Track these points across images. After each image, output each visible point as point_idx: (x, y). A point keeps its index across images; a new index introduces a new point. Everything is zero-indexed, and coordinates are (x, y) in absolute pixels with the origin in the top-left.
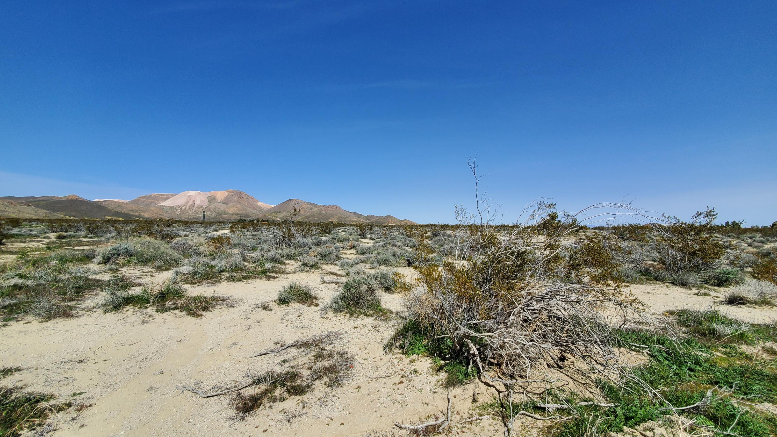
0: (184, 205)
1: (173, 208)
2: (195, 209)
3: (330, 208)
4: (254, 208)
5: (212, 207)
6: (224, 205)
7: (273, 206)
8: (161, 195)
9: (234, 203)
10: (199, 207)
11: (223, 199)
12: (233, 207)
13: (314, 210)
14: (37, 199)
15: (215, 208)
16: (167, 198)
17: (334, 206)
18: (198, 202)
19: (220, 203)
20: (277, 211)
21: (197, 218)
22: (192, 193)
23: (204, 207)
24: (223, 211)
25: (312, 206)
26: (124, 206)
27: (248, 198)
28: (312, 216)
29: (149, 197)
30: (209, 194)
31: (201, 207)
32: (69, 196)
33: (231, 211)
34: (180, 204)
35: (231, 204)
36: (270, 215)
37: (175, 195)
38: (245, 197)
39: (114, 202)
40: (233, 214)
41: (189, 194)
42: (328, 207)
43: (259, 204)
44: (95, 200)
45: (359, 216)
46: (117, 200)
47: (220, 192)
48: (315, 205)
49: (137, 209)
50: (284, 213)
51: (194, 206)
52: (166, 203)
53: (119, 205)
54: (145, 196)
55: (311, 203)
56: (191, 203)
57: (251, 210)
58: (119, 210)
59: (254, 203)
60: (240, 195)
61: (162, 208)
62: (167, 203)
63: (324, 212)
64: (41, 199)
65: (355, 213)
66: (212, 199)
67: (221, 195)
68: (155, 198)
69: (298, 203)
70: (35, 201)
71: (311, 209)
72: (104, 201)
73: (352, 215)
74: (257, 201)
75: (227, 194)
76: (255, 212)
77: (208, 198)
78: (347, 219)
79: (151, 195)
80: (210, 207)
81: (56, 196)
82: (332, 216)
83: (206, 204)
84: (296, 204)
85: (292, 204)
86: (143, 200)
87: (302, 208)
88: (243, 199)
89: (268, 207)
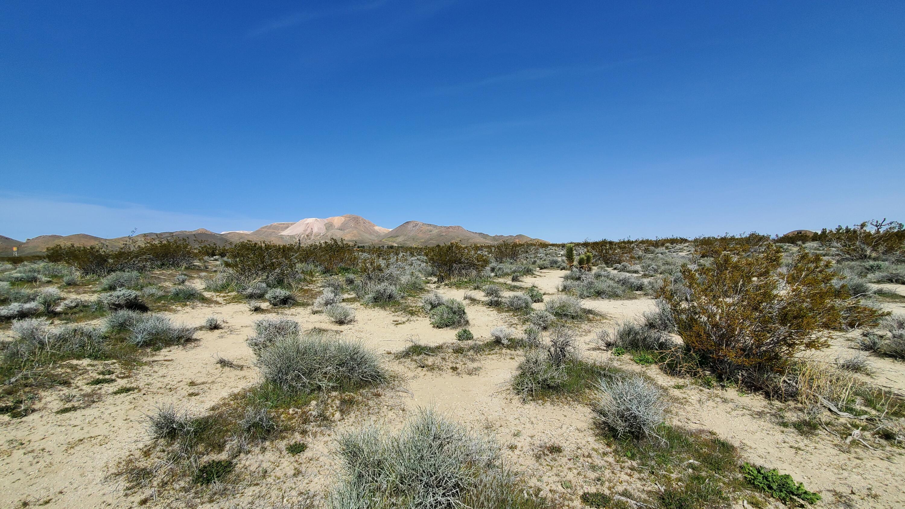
0: (303, 234)
1: (292, 237)
2: (313, 237)
3: (451, 230)
4: (371, 233)
5: (329, 234)
6: (341, 231)
7: (391, 230)
8: (281, 224)
9: (350, 229)
10: (317, 234)
11: (340, 225)
12: (350, 233)
13: (434, 232)
15: (332, 236)
16: (288, 227)
17: (455, 227)
18: (315, 230)
19: (337, 229)
20: (393, 235)
22: (310, 220)
23: (322, 235)
24: (339, 237)
25: (431, 228)
27: (364, 223)
28: (431, 239)
29: (269, 227)
30: (326, 221)
31: (319, 235)
32: (198, 230)
33: (348, 237)
34: (298, 233)
35: (348, 230)
36: (386, 240)
37: (294, 223)
38: (362, 222)
39: (237, 233)
41: (307, 222)
42: (449, 228)
43: (377, 228)
44: (222, 233)
45: (487, 237)
46: (241, 232)
47: (337, 217)
48: (435, 227)
50: (402, 237)
51: (311, 234)
52: (285, 233)
54: (266, 226)
55: (430, 225)
56: (309, 231)
57: (368, 236)
59: (371, 228)
60: (356, 220)
61: (282, 237)
62: (288, 232)
63: (444, 234)
65: (480, 234)
67: (338, 221)
68: (276, 228)
69: (417, 225)
71: (431, 231)
72: (228, 234)
73: (477, 235)
74: (374, 226)
75: (343, 219)
76: (373, 237)
77: (325, 225)
78: (470, 241)
79: (272, 225)
80: (327, 234)
81: (188, 230)
82: (453, 238)
83: (323, 231)
84: (414, 227)
85: (410, 226)
86: (265, 230)
87: (421, 231)
88: (359, 224)
89: (385, 232)
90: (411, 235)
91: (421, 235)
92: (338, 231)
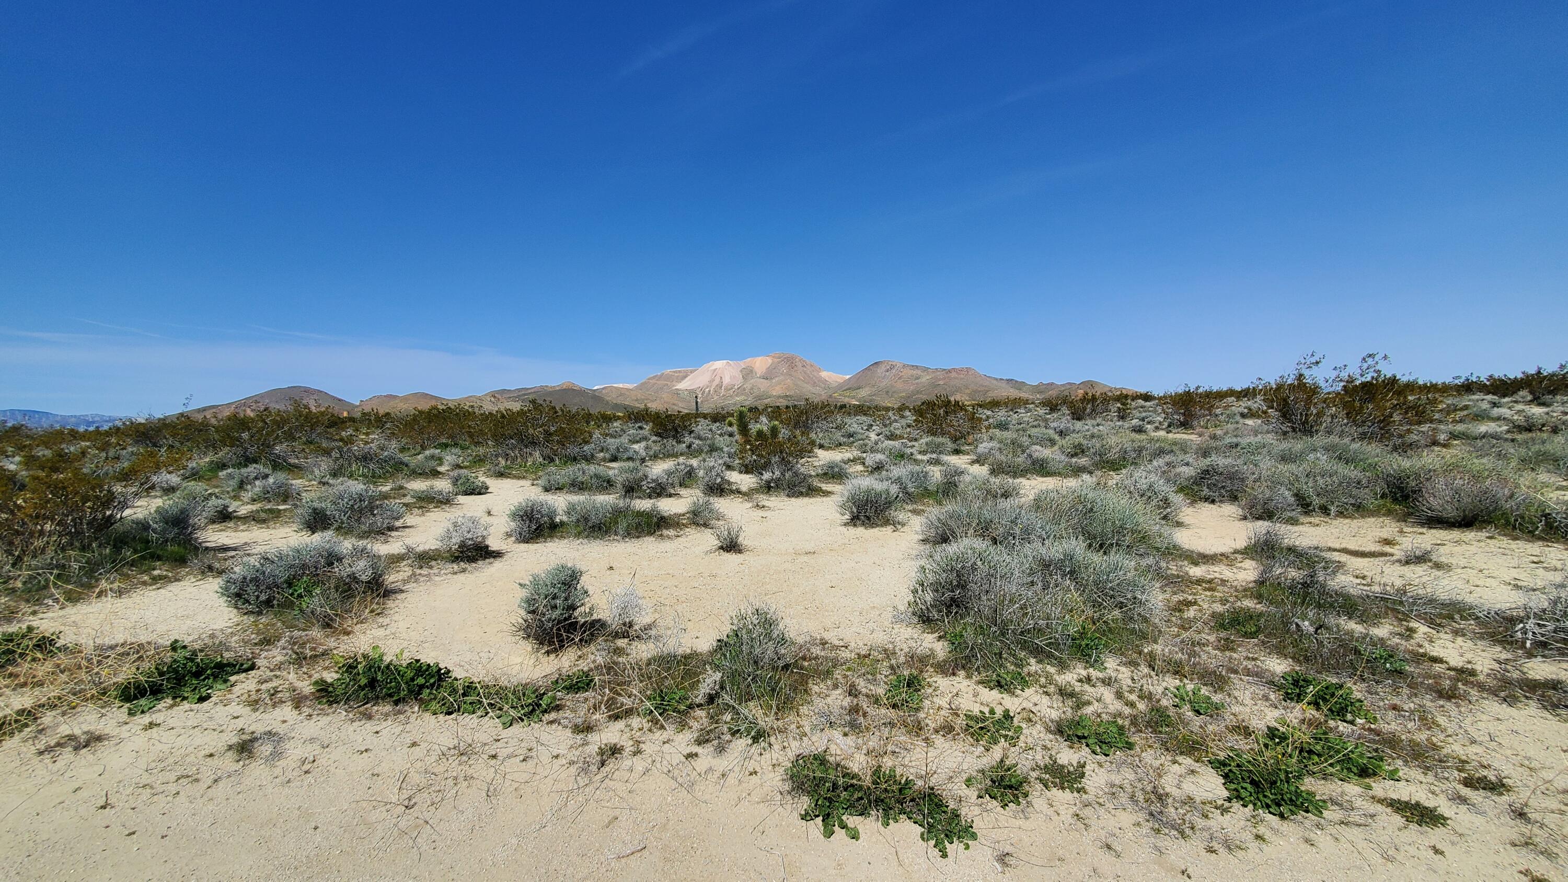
0: (708, 387)
1: (692, 392)
2: (723, 392)
3: (953, 375)
4: (815, 383)
5: (748, 386)
6: (766, 381)
7: (848, 377)
8: (676, 372)
9: (782, 377)
10: (729, 387)
11: (764, 370)
12: (780, 384)
13: (924, 380)
14: (530, 391)
15: (752, 389)
16: (685, 377)
17: (962, 370)
18: (727, 380)
19: (760, 378)
20: (851, 387)
22: (719, 364)
23: (736, 387)
24: (764, 391)
25: (919, 372)
26: (627, 393)
27: (804, 366)
28: (918, 392)
29: (660, 378)
30: (743, 364)
31: (732, 388)
32: (563, 384)
33: (777, 391)
34: (702, 385)
35: (777, 379)
36: (840, 395)
37: (695, 370)
38: (800, 365)
39: (615, 388)
40: (779, 397)
41: (713, 368)
42: (950, 371)
43: (824, 374)
44: (595, 388)
45: (1019, 385)
46: (621, 386)
47: (760, 358)
48: (926, 370)
50: (867, 389)
51: (721, 387)
52: (683, 385)
53: (621, 392)
54: (656, 376)
55: (917, 367)
56: (717, 381)
57: (809, 387)
58: (619, 401)
59: (816, 374)
60: (790, 362)
61: (677, 393)
62: (686, 385)
63: (941, 382)
64: (532, 391)
65: (1009, 381)
67: (761, 363)
68: (669, 378)
69: (892, 367)
70: (525, 395)
71: (917, 378)
72: (603, 389)
73: (1004, 385)
74: (819, 370)
75: (770, 361)
76: (817, 390)
77: (741, 371)
78: (991, 392)
79: (663, 374)
80: (745, 386)
82: (958, 390)
83: (739, 381)
84: (887, 371)
85: (881, 370)
86: (654, 381)
87: (900, 378)
88: (795, 368)
89: (839, 380)
90: (883, 385)
91: (899, 385)
92: (762, 380)
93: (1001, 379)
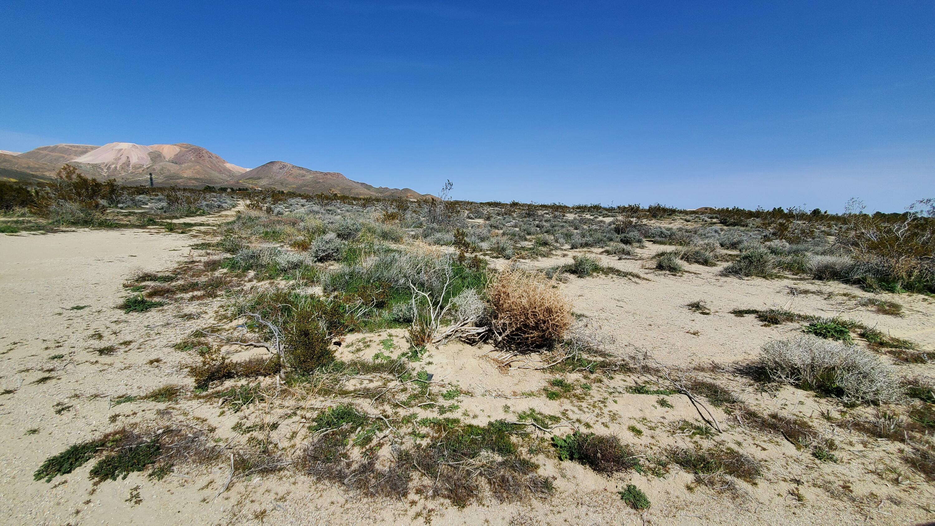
0: (113, 164)
1: (95, 166)
2: (131, 170)
3: (329, 176)
4: (221, 171)
5: (157, 167)
6: (175, 165)
7: (248, 170)
8: (74, 147)
9: (190, 164)
10: (138, 166)
11: (173, 156)
12: (190, 169)
13: (308, 178)
15: (162, 170)
16: (85, 152)
17: (334, 174)
18: (134, 160)
19: (169, 161)
20: (255, 176)
21: (136, 181)
22: (124, 146)
23: (145, 167)
24: (174, 173)
25: (304, 172)
26: (14, 160)
27: (210, 157)
28: (305, 186)
29: (54, 149)
30: (150, 148)
31: (140, 167)
33: (188, 174)
34: (106, 162)
35: (186, 165)
36: (244, 182)
37: (97, 148)
38: (206, 156)
40: (190, 179)
41: (118, 147)
42: (326, 174)
43: (228, 165)
45: (369, 187)
47: (168, 146)
48: (309, 171)
49: (37, 166)
50: (266, 180)
51: (128, 165)
52: (83, 160)
53: (5, 158)
54: (48, 147)
55: (303, 168)
56: (123, 160)
57: (217, 175)
59: (221, 164)
60: (198, 152)
61: (78, 166)
62: (86, 159)
63: (321, 181)
65: (362, 184)
66: (156, 157)
67: (169, 150)
68: (64, 151)
69: (284, 167)
71: (303, 176)
73: (360, 186)
74: (224, 162)
75: (177, 149)
76: (224, 176)
77: (149, 154)
78: (353, 191)
79: (58, 146)
80: (155, 167)
83: (147, 162)
84: (281, 168)
85: (276, 168)
86: (45, 152)
87: (290, 175)
88: (203, 158)
89: (241, 171)
90: (278, 178)
91: (290, 179)
92: (171, 164)
93: (358, 183)
